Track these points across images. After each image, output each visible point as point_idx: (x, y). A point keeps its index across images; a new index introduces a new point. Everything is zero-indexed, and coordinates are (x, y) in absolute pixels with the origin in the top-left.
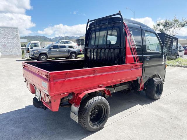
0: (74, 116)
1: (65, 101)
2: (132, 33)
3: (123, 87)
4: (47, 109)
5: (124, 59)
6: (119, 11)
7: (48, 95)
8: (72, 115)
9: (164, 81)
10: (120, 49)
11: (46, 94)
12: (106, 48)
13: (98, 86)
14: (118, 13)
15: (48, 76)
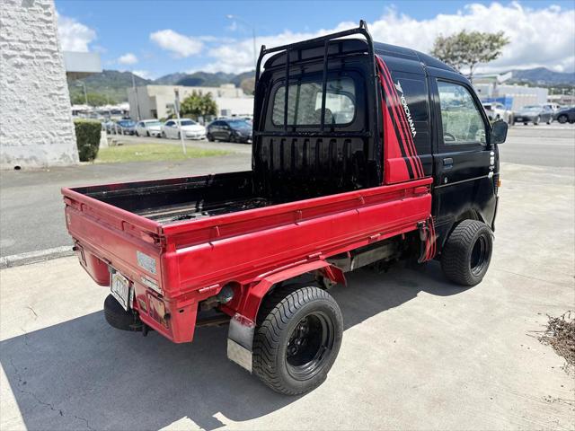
0: (238, 352)
1: (209, 308)
2: (400, 89)
3: (376, 252)
4: (150, 332)
5: (379, 171)
6: (361, 21)
7: (160, 295)
8: (232, 349)
9: (493, 229)
10: (366, 140)
11: (153, 291)
12: (321, 136)
13: (307, 257)
14: (358, 26)
15: (157, 236)
